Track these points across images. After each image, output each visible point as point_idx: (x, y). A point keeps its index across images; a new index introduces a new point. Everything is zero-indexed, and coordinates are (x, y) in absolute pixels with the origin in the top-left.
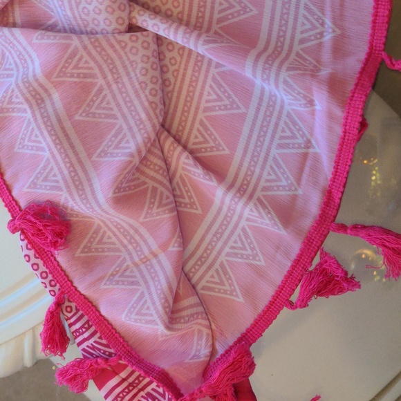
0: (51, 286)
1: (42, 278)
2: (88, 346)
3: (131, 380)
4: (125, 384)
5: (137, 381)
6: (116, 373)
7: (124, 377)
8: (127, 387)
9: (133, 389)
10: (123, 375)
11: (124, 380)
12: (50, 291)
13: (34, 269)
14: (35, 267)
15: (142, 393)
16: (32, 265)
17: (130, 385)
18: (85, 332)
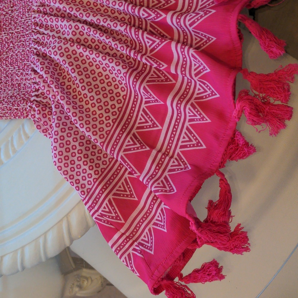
0: (70, 179)
1: (64, 174)
2: (98, 215)
3: (127, 234)
4: (124, 237)
5: (131, 235)
6: (118, 230)
7: (123, 232)
8: (126, 239)
9: (129, 240)
10: (122, 230)
11: (123, 234)
12: (71, 182)
13: (59, 170)
14: (60, 168)
15: (136, 243)
16: (58, 167)
17: (127, 237)
18: (95, 205)
